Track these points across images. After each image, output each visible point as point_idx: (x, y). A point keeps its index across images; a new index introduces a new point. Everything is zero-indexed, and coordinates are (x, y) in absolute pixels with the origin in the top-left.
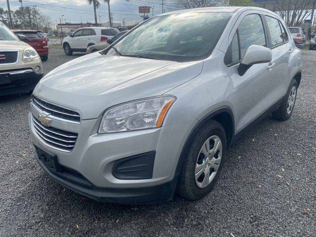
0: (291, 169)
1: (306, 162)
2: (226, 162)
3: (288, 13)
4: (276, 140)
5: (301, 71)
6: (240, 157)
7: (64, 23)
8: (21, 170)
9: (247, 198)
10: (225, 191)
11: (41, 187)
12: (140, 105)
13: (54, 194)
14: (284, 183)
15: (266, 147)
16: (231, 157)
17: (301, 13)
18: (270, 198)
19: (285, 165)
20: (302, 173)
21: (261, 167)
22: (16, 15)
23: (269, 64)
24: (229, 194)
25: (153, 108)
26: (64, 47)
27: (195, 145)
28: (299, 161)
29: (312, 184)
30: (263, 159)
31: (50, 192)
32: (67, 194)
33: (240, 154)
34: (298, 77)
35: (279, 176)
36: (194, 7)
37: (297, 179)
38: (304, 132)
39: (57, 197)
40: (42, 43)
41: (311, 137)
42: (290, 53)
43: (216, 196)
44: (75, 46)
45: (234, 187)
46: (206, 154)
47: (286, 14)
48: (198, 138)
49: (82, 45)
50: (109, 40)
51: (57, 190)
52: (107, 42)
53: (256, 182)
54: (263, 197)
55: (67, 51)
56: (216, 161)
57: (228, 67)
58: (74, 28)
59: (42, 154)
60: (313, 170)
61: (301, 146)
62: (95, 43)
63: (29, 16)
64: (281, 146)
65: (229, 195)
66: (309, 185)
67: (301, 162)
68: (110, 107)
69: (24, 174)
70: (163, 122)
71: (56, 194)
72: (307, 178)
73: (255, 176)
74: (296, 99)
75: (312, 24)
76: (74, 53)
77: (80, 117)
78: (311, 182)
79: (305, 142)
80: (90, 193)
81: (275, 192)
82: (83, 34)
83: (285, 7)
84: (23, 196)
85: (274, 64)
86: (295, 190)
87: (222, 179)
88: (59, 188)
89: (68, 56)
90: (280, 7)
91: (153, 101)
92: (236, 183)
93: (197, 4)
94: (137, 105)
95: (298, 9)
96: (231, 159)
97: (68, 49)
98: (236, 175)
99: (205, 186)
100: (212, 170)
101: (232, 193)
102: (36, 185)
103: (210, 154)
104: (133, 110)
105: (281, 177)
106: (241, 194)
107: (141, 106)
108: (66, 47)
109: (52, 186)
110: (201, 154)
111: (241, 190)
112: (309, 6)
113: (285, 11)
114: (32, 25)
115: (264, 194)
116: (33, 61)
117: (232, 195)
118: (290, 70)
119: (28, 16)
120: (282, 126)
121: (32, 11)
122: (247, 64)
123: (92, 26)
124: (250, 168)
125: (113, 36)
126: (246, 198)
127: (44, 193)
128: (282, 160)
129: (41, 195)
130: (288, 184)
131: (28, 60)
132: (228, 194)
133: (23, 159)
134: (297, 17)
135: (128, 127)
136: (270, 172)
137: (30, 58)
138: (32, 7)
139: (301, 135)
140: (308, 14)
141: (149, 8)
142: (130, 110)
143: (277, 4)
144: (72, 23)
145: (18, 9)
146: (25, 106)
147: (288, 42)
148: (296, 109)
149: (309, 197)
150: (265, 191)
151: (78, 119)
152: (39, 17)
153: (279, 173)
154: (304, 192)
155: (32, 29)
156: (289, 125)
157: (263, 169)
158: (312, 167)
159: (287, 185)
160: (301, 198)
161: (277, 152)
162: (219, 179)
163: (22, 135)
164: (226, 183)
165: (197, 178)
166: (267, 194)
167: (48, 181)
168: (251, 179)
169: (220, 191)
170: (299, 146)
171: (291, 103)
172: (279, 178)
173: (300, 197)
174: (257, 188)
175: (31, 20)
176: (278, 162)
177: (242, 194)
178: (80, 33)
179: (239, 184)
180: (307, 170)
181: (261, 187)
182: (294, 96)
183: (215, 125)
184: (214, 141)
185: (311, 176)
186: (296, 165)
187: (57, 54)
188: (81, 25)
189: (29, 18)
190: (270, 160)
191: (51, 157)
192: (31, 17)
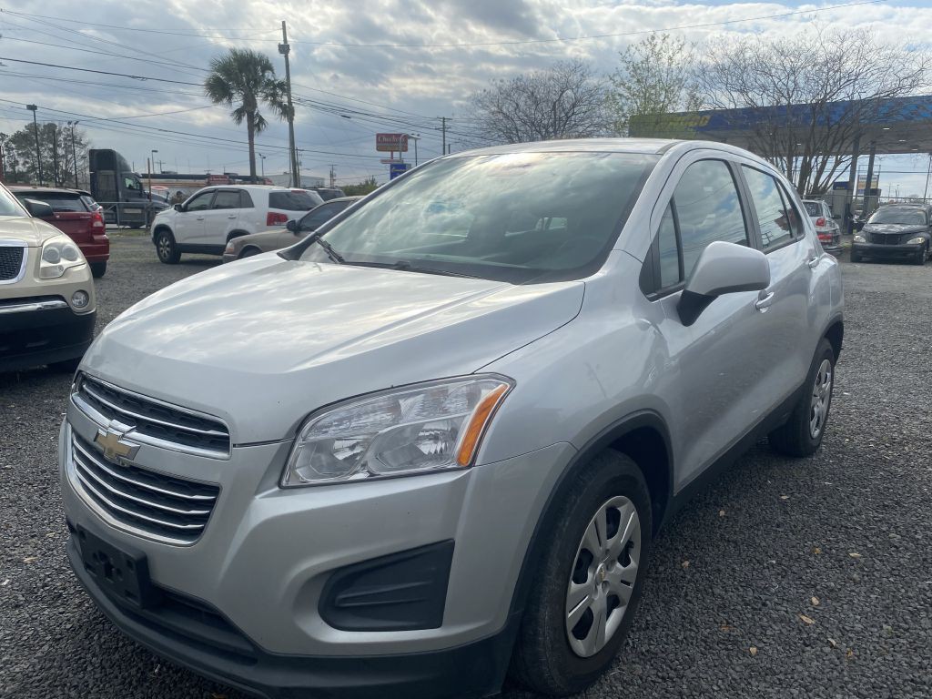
0: (838, 599)
1: (878, 576)
2: (648, 577)
3: (790, 162)
4: (786, 513)
5: (841, 316)
6: (687, 563)
7: (158, 172)
8: (17, 606)
9: (719, 686)
10: (652, 665)
11: (82, 660)
12: (411, 400)
13: (123, 683)
14: (822, 641)
15: (760, 533)
16: (663, 562)
17: (824, 163)
18: (784, 686)
19: (818, 587)
20: (869, 610)
21: (751, 593)
22: (13, 146)
23: (760, 294)
24: (665, 674)
25: (446, 411)
26: (156, 241)
27: (567, 523)
28: (859, 574)
29: (901, 641)
30: (754, 569)
31: (112, 676)
32: (164, 682)
33: (687, 554)
34: (834, 333)
35: (804, 618)
36: (532, 139)
37: (858, 627)
38: (863, 491)
39: (132, 693)
40: (92, 227)
41: (884, 506)
42: (810, 267)
43: (625, 681)
44: (189, 238)
45: (676, 654)
46: (597, 550)
47: (785, 165)
48: (575, 501)
49: (211, 236)
50: (293, 222)
51: (133, 671)
52: (288, 227)
53: (740, 639)
54: (764, 685)
55: (165, 251)
56: (624, 572)
57: (652, 299)
58: (185, 186)
59: (97, 554)
60: (900, 600)
61: (857, 529)
62: (249, 231)
63: (54, 150)
64: (802, 529)
65: (663, 678)
66: (894, 646)
67: (863, 576)
68: (318, 409)
69: (27, 621)
70: (476, 451)
71: (130, 683)
72: (884, 626)
73: (735, 619)
74: (831, 396)
75: (854, 194)
76: (185, 256)
77: (228, 438)
78: (899, 637)
79: (868, 520)
80: (246, 676)
81: (799, 668)
82: (216, 204)
83: (781, 148)
84: (24, 690)
85: (772, 294)
86: (854, 663)
87: (639, 629)
88: (140, 665)
89: (168, 266)
90: (767, 148)
91: (444, 392)
92: (682, 642)
93: (540, 132)
94: (401, 402)
95: (815, 153)
96: (661, 569)
97: (168, 246)
98: (679, 618)
99: (595, 651)
100: (613, 602)
101: (672, 674)
102: (64, 655)
103: (607, 551)
104: (387, 417)
105: (810, 621)
106: (701, 675)
107: (414, 404)
108: (161, 239)
109: (117, 656)
110: (584, 551)
111: (699, 662)
112: (845, 145)
113: (781, 159)
114: (61, 176)
115: (767, 674)
116: (66, 277)
117: (672, 679)
118: (813, 314)
119: (50, 149)
120: (799, 470)
121: (63, 136)
122: (703, 293)
123: (240, 183)
124: (719, 595)
125: (306, 213)
126: (715, 688)
127: (91, 682)
128: (808, 571)
129: (81, 686)
130: (834, 642)
131: (54, 274)
132: (660, 674)
133: (24, 572)
134: (814, 174)
135: (372, 466)
136: (779, 607)
137: (61, 267)
138: (65, 125)
139: (856, 498)
140: (842, 166)
141: (407, 137)
142: (378, 417)
143: (757, 139)
144: (180, 173)
145: (22, 129)
146: (33, 409)
147: (803, 238)
148: (832, 423)
149: (898, 681)
150: (769, 666)
151: (222, 443)
152: (82, 153)
153: (805, 611)
154: (882, 668)
155: (61, 186)
156: (817, 470)
157: (756, 598)
158: (894, 592)
159: (832, 646)
160: (875, 685)
161: (794, 547)
162: (633, 631)
163: (24, 498)
164: (652, 642)
165: (570, 626)
166: (775, 674)
167: (102, 640)
168: (726, 630)
169: (637, 665)
170: (852, 531)
171: (819, 407)
172: (806, 624)
173: (872, 680)
174: (744, 656)
175: (59, 160)
176: (797, 576)
177: (704, 676)
178: (206, 200)
179: (692, 643)
180: (883, 600)
181: (757, 654)
182: (826, 386)
183: (622, 464)
184: (619, 513)
185: (896, 618)
186: (851, 587)
187: (134, 259)
188: (207, 180)
189: (52, 154)
190: (773, 572)
191: (129, 563)
192: (61, 151)
